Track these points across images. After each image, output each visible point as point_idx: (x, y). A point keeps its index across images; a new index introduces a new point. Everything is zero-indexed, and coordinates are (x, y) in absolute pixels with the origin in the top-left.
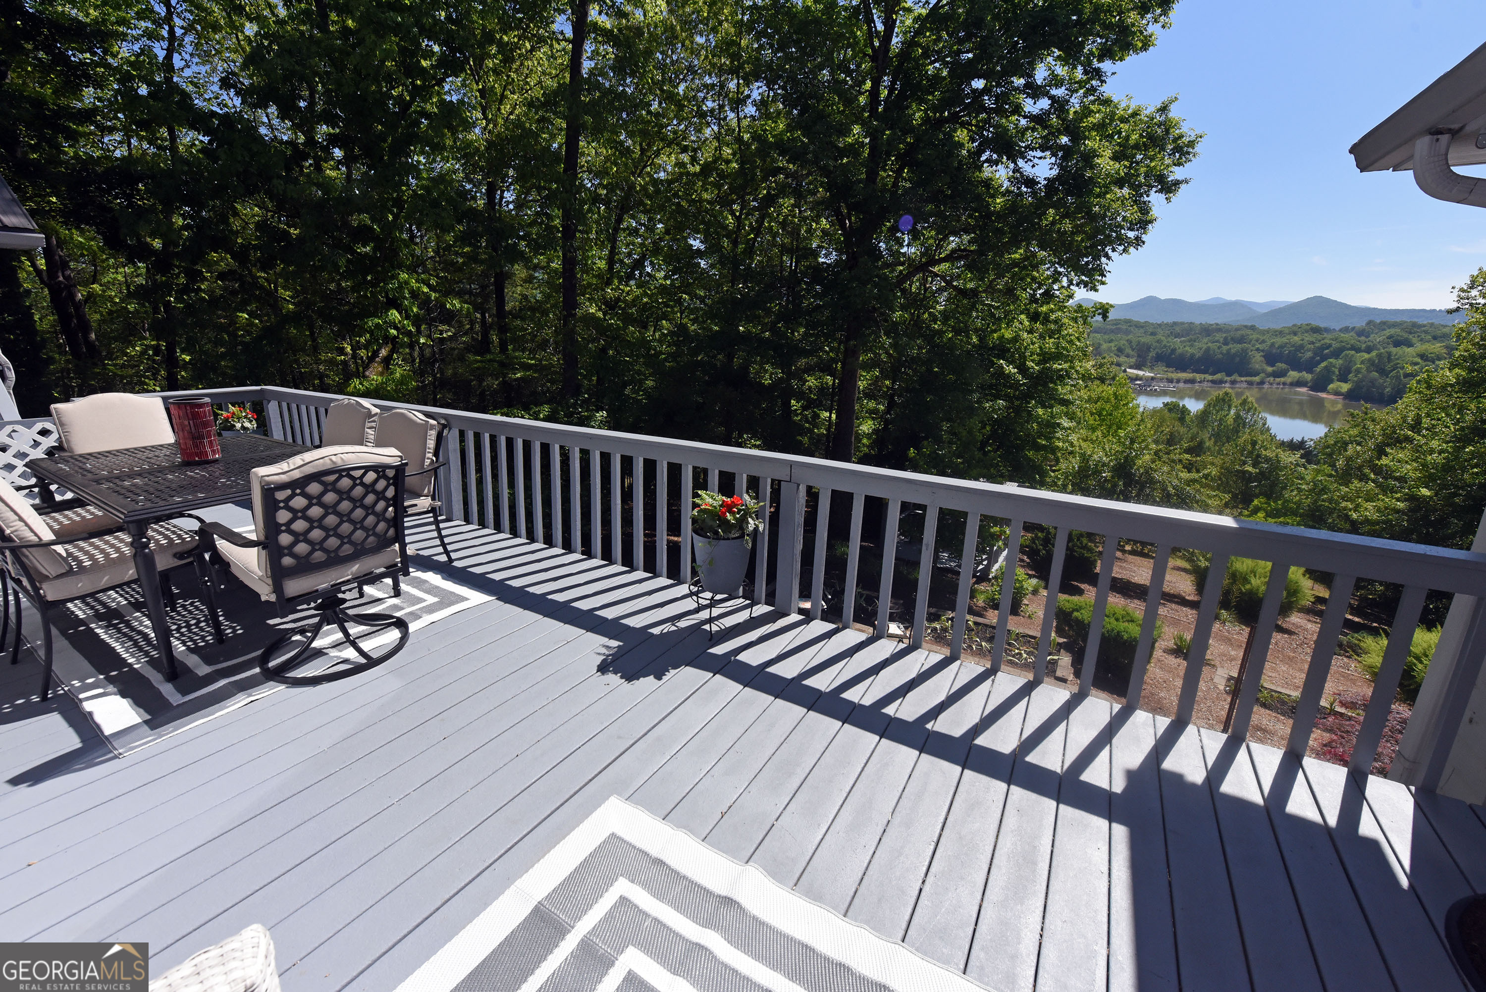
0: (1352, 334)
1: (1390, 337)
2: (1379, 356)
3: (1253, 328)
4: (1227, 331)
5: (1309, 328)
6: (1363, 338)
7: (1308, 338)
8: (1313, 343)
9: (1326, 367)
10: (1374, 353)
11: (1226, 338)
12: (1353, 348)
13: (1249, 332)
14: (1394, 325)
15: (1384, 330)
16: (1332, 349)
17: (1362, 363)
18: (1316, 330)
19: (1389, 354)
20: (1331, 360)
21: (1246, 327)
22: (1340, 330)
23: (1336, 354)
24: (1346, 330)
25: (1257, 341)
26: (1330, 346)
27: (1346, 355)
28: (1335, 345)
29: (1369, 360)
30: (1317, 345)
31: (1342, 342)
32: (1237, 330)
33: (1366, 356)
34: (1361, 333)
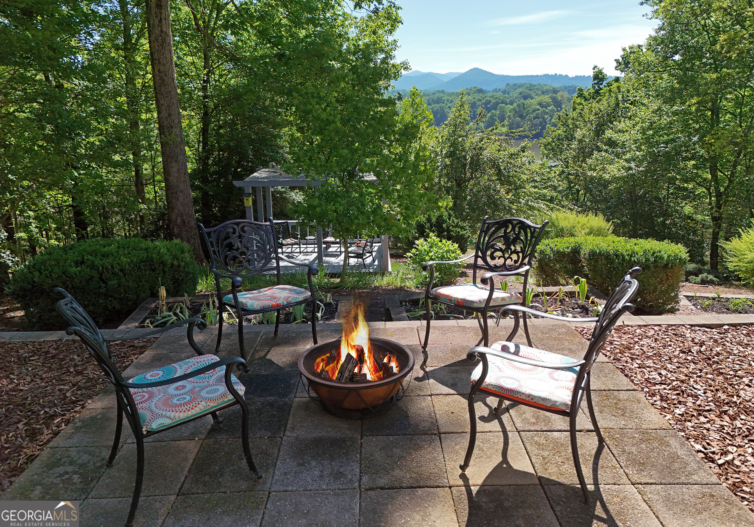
0: (500, 93)
1: (521, 94)
2: (519, 105)
3: (443, 92)
4: (428, 95)
5: (476, 89)
6: (506, 95)
7: (479, 96)
8: (480, 100)
9: (491, 116)
10: (515, 105)
11: (428, 100)
12: (503, 103)
13: (442, 95)
14: (521, 86)
15: (516, 89)
16: (491, 104)
17: (510, 112)
18: (480, 91)
19: (523, 104)
20: (493, 111)
21: (439, 91)
22: (493, 91)
23: (495, 107)
24: (495, 90)
25: (448, 101)
26: (490, 101)
27: (501, 107)
28: (493, 101)
29: (514, 109)
30: (483, 101)
31: (496, 98)
32: (434, 94)
33: (511, 107)
34: (504, 92)
